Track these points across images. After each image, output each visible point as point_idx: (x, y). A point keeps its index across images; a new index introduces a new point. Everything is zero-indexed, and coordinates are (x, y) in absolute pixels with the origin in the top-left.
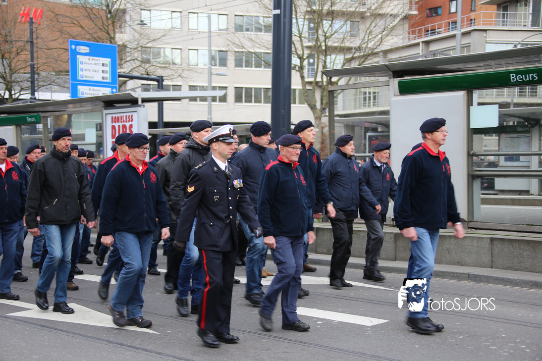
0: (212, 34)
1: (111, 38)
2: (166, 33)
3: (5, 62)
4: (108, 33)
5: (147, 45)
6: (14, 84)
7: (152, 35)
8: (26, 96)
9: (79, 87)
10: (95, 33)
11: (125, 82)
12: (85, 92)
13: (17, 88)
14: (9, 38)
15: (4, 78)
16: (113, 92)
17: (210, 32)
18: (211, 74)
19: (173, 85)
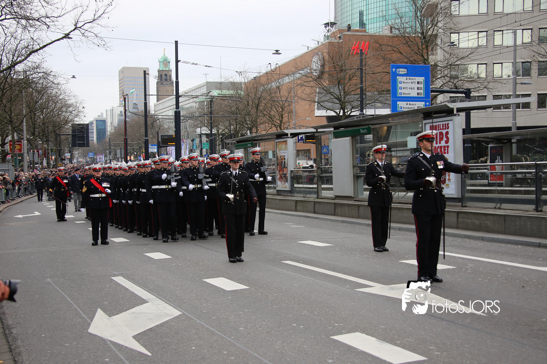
0: (518, 48)
1: (425, 59)
2: (473, 51)
3: (340, 87)
4: (422, 56)
5: (456, 63)
6: (347, 104)
7: (461, 54)
8: (356, 113)
9: (398, 103)
10: (411, 57)
11: (436, 97)
12: (403, 106)
13: (349, 107)
14: (343, 68)
15: (339, 99)
16: (426, 105)
17: (515, 45)
18: (515, 84)
19: (478, 96)
